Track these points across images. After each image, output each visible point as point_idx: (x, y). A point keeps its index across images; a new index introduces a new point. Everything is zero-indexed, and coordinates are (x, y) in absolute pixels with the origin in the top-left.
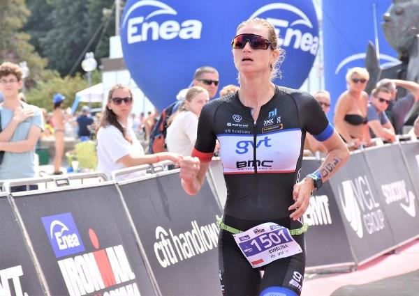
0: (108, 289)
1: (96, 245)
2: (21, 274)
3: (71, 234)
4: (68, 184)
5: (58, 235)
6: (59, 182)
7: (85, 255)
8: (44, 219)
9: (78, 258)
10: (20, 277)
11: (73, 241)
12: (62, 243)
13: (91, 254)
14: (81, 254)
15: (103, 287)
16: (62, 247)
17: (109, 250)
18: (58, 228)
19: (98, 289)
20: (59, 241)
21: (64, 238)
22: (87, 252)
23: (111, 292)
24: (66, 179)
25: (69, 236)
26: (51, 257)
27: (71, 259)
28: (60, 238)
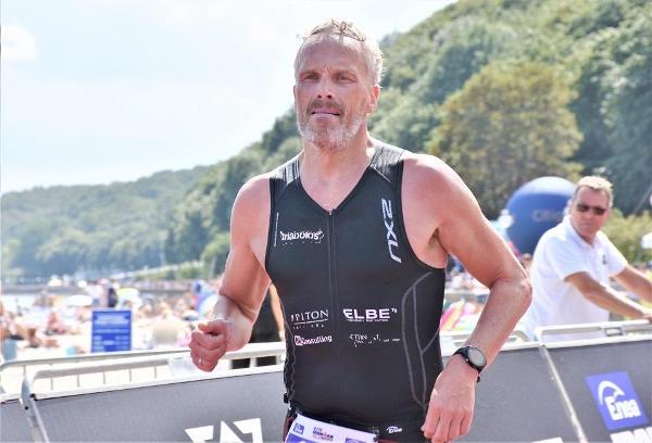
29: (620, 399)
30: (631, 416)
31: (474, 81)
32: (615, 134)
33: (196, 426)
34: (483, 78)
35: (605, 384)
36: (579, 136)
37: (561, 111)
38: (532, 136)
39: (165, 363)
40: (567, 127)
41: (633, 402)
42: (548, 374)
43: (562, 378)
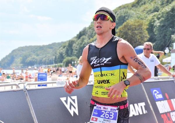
0: (172, 111)
1: (168, 98)
2: (145, 105)
3: (160, 94)
4: (158, 79)
5: (156, 94)
6: (156, 79)
7: (164, 101)
8: (151, 89)
9: (162, 102)
10: (144, 106)
11: (160, 96)
12: (157, 97)
13: (166, 101)
14: (163, 100)
15: (170, 111)
16: (157, 98)
17: (172, 100)
18: (156, 92)
19: (169, 111)
20: (156, 96)
21: (158, 95)
22: (165, 100)
23: (173, 112)
24: (158, 78)
25: (159, 95)
26: (154, 101)
27: (160, 102)
28: (156, 95)
29: (158, 94)
30: (160, 98)
31: (125, 23)
32: (157, 36)
33: (62, 97)
34: (127, 23)
35: (155, 91)
36: (149, 37)
37: (145, 30)
38: (138, 36)
39: (55, 83)
40: (146, 34)
41: (161, 95)
42: (142, 88)
43: (145, 89)
